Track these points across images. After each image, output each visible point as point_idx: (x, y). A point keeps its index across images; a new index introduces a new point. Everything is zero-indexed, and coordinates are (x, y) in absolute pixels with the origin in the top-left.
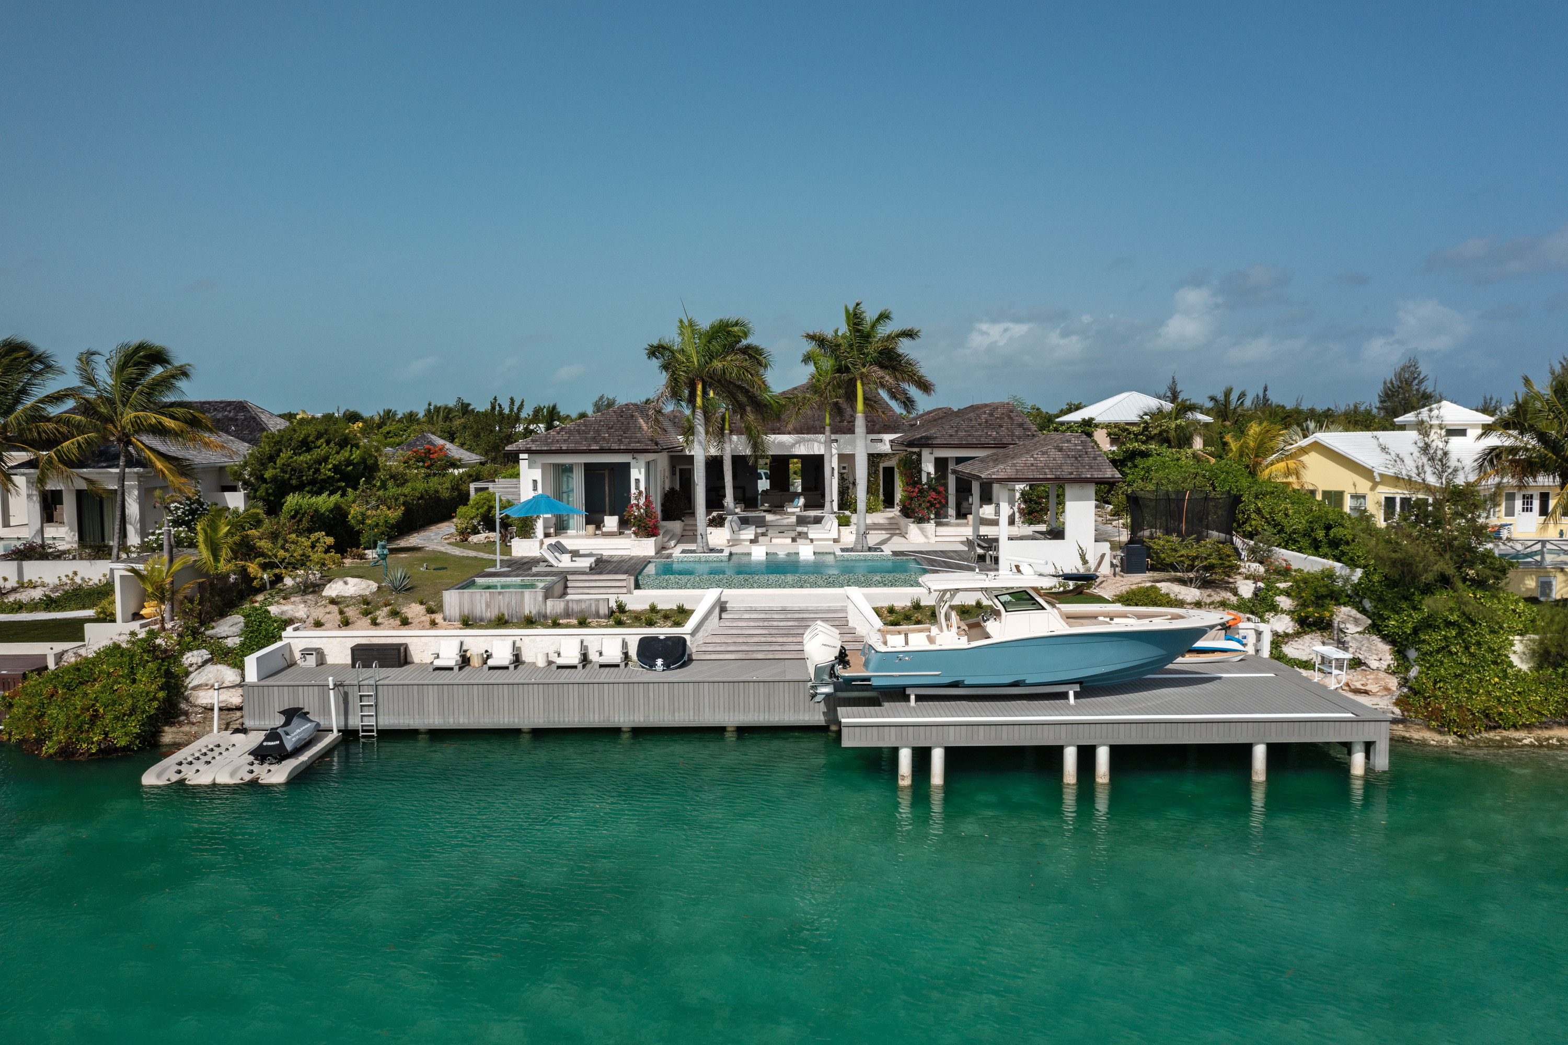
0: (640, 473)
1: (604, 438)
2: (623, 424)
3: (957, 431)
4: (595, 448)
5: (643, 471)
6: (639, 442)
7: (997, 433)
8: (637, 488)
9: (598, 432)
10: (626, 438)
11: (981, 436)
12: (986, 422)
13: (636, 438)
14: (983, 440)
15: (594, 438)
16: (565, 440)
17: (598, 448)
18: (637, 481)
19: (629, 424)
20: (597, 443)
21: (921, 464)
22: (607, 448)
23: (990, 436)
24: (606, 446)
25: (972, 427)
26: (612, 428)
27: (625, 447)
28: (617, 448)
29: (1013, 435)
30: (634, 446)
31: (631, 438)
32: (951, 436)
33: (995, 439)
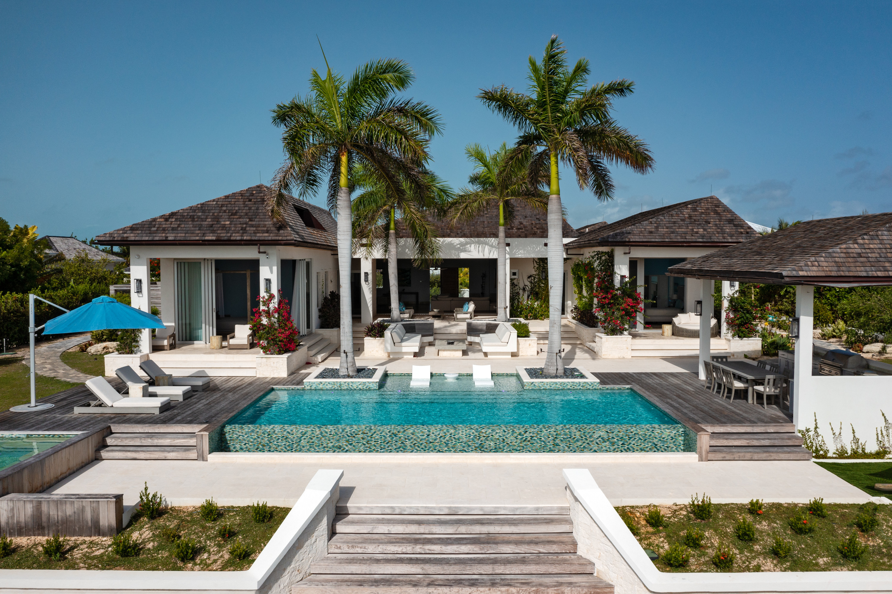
0: (272, 272)
1: (224, 227)
2: (250, 209)
3: (657, 228)
4: (210, 238)
5: (275, 269)
6: (267, 232)
7: (705, 230)
8: (268, 290)
9: (217, 219)
10: (252, 226)
11: (686, 233)
12: (690, 217)
13: (265, 226)
14: (689, 238)
15: (211, 226)
16: (173, 229)
17: (214, 238)
18: (268, 281)
19: (257, 209)
20: (213, 232)
21: (613, 265)
22: (226, 238)
23: (697, 233)
24: (224, 235)
25: (674, 223)
26: (235, 214)
27: (248, 238)
28: (238, 238)
29: (723, 232)
30: (261, 236)
31: (257, 226)
32: (651, 232)
33: (703, 236)
